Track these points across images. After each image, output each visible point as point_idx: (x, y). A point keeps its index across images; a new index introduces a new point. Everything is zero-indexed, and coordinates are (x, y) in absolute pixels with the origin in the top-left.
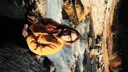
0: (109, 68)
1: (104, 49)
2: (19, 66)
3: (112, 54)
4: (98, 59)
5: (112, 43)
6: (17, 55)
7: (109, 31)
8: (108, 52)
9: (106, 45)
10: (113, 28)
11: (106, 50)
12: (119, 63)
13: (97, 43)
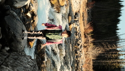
0: (85, 34)
1: (81, 21)
2: (22, 63)
3: (87, 24)
4: (76, 29)
5: (87, 15)
6: (20, 57)
7: (85, 7)
8: (84, 23)
9: (82, 18)
10: (87, 5)
11: (82, 22)
12: (92, 30)
13: (75, 18)
